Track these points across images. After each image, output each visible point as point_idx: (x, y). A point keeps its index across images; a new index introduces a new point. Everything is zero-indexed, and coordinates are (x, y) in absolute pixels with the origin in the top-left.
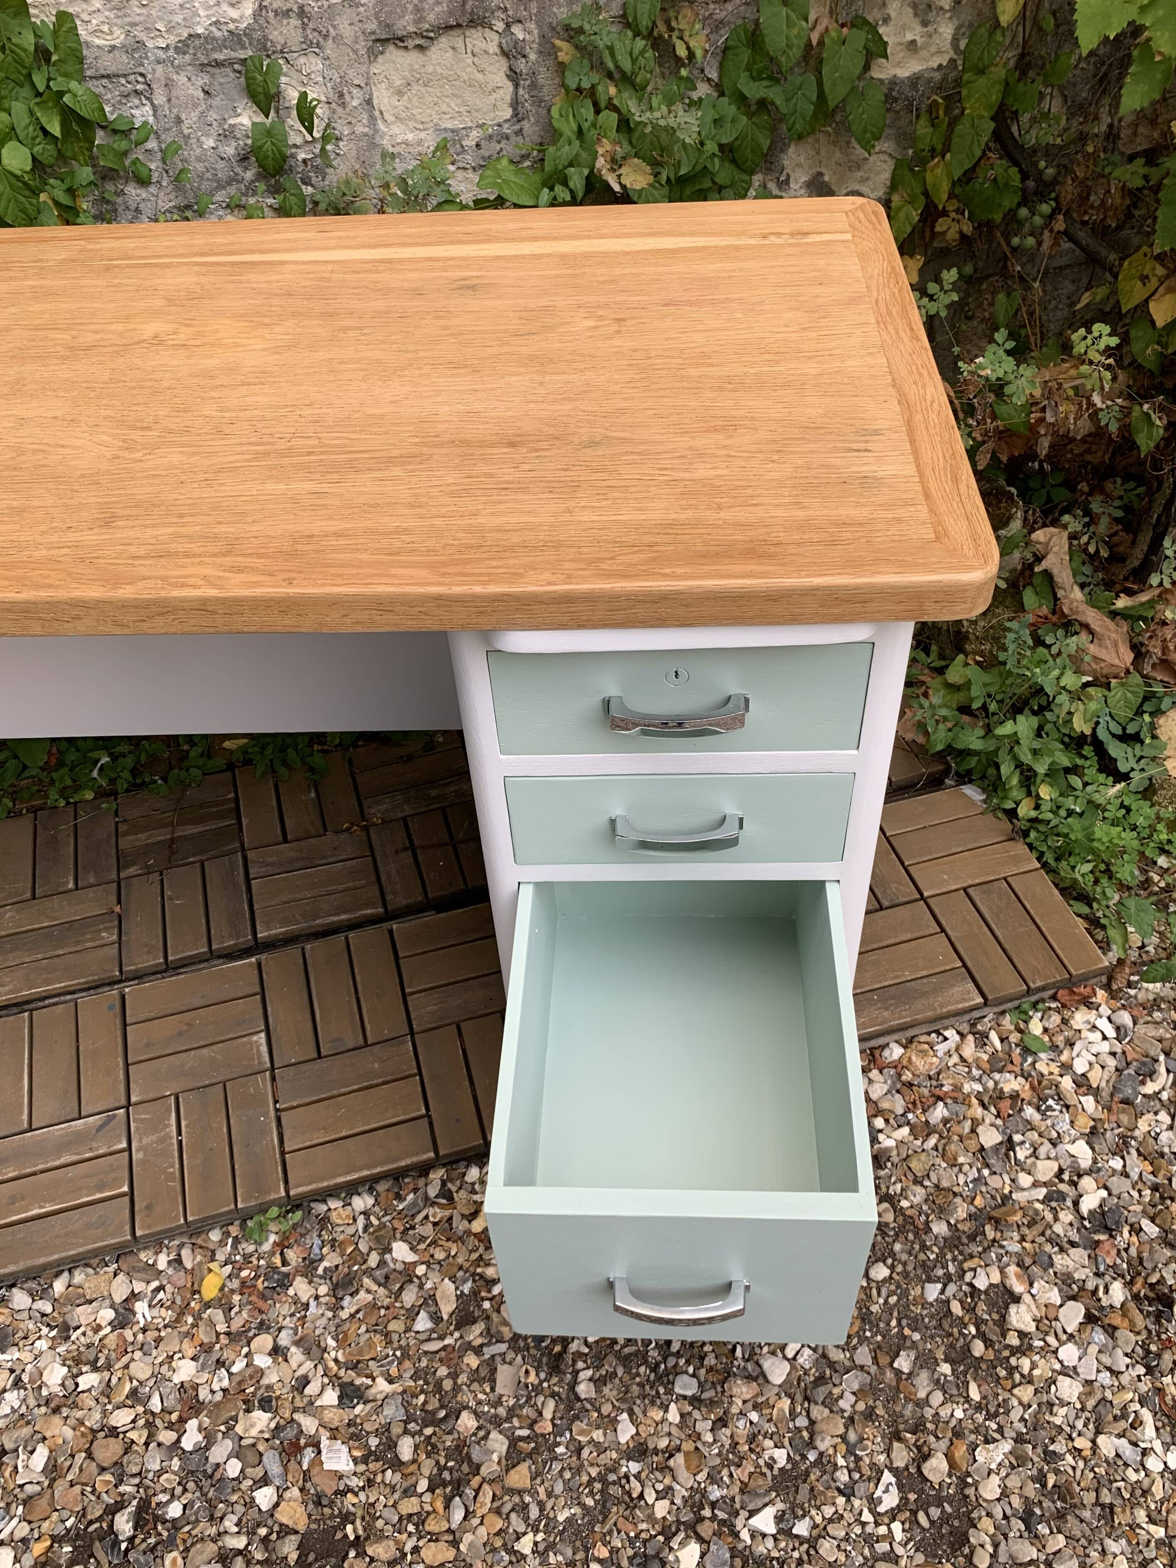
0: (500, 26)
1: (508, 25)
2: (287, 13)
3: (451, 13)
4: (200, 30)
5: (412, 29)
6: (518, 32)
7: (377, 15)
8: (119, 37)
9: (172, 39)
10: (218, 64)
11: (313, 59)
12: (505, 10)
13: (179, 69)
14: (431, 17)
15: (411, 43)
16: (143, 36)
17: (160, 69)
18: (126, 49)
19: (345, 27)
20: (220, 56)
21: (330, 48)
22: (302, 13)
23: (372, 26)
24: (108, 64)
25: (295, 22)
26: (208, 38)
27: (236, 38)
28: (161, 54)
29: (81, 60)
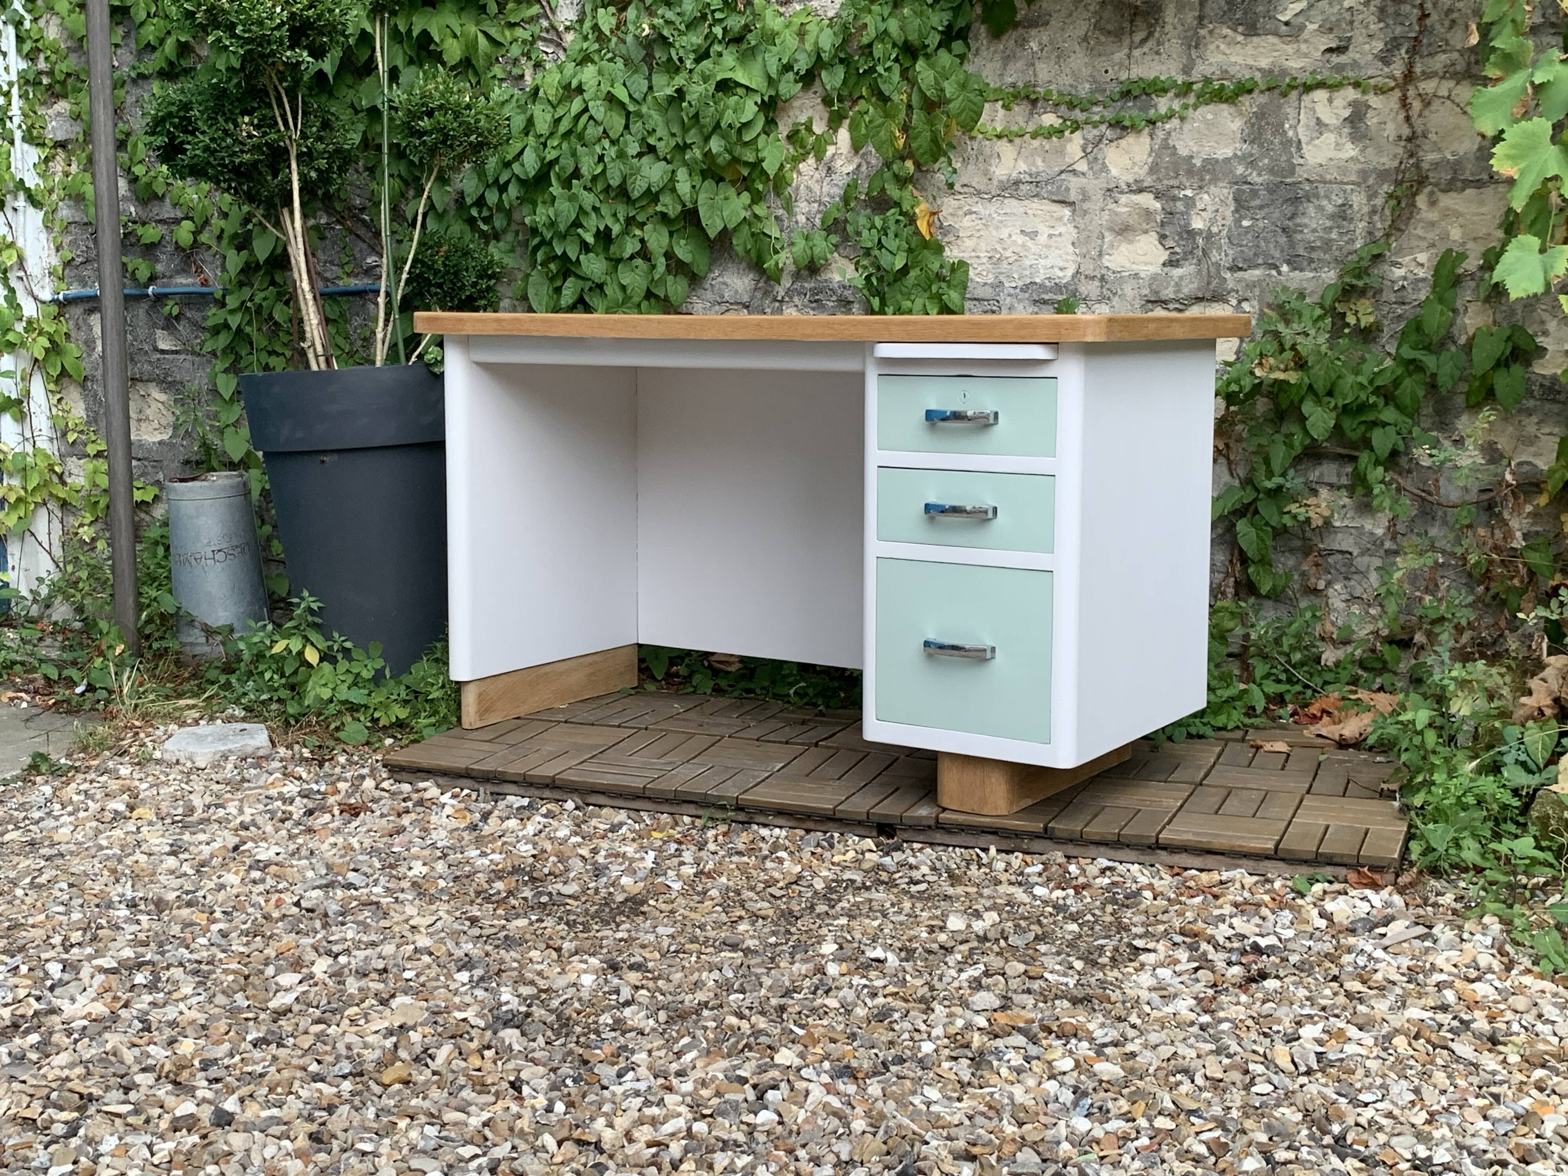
0: (1234, 302)
1: (1240, 302)
2: (1093, 278)
3: (1199, 289)
4: (1038, 280)
5: (1172, 296)
6: (1246, 306)
7: (1150, 285)
8: (990, 279)
9: (1020, 284)
10: (1045, 302)
11: (1103, 306)
12: (1237, 292)
13: (1020, 301)
14: (1186, 291)
15: (1171, 306)
16: (1004, 280)
17: (1009, 299)
18: (992, 286)
19: (1129, 290)
20: (1046, 297)
21: (1116, 301)
22: (1103, 278)
23: (1146, 291)
24: (980, 293)
25: (1097, 283)
26: (1041, 286)
27: (1058, 288)
28: (1012, 291)
29: (965, 288)
